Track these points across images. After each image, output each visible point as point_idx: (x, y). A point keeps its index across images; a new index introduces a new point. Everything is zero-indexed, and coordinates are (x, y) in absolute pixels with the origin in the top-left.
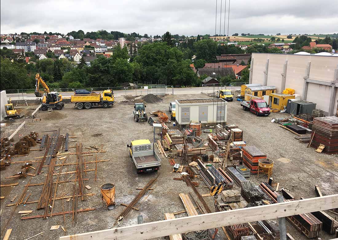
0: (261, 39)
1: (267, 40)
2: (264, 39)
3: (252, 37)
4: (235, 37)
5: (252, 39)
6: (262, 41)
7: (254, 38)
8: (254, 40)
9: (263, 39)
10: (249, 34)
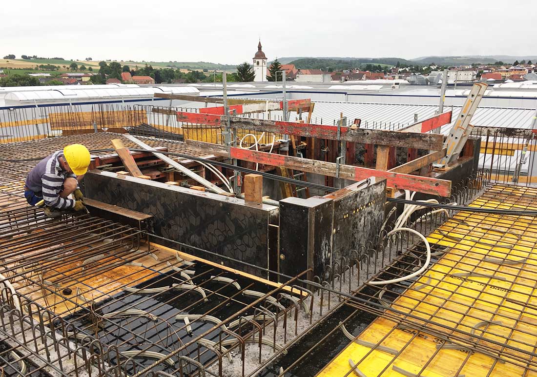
0: (54, 66)
1: (64, 67)
2: (59, 65)
3: (38, 62)
4: (8, 62)
5: (37, 66)
6: (56, 69)
7: (41, 64)
8: (40, 67)
9: (57, 65)
10: (35, 57)
